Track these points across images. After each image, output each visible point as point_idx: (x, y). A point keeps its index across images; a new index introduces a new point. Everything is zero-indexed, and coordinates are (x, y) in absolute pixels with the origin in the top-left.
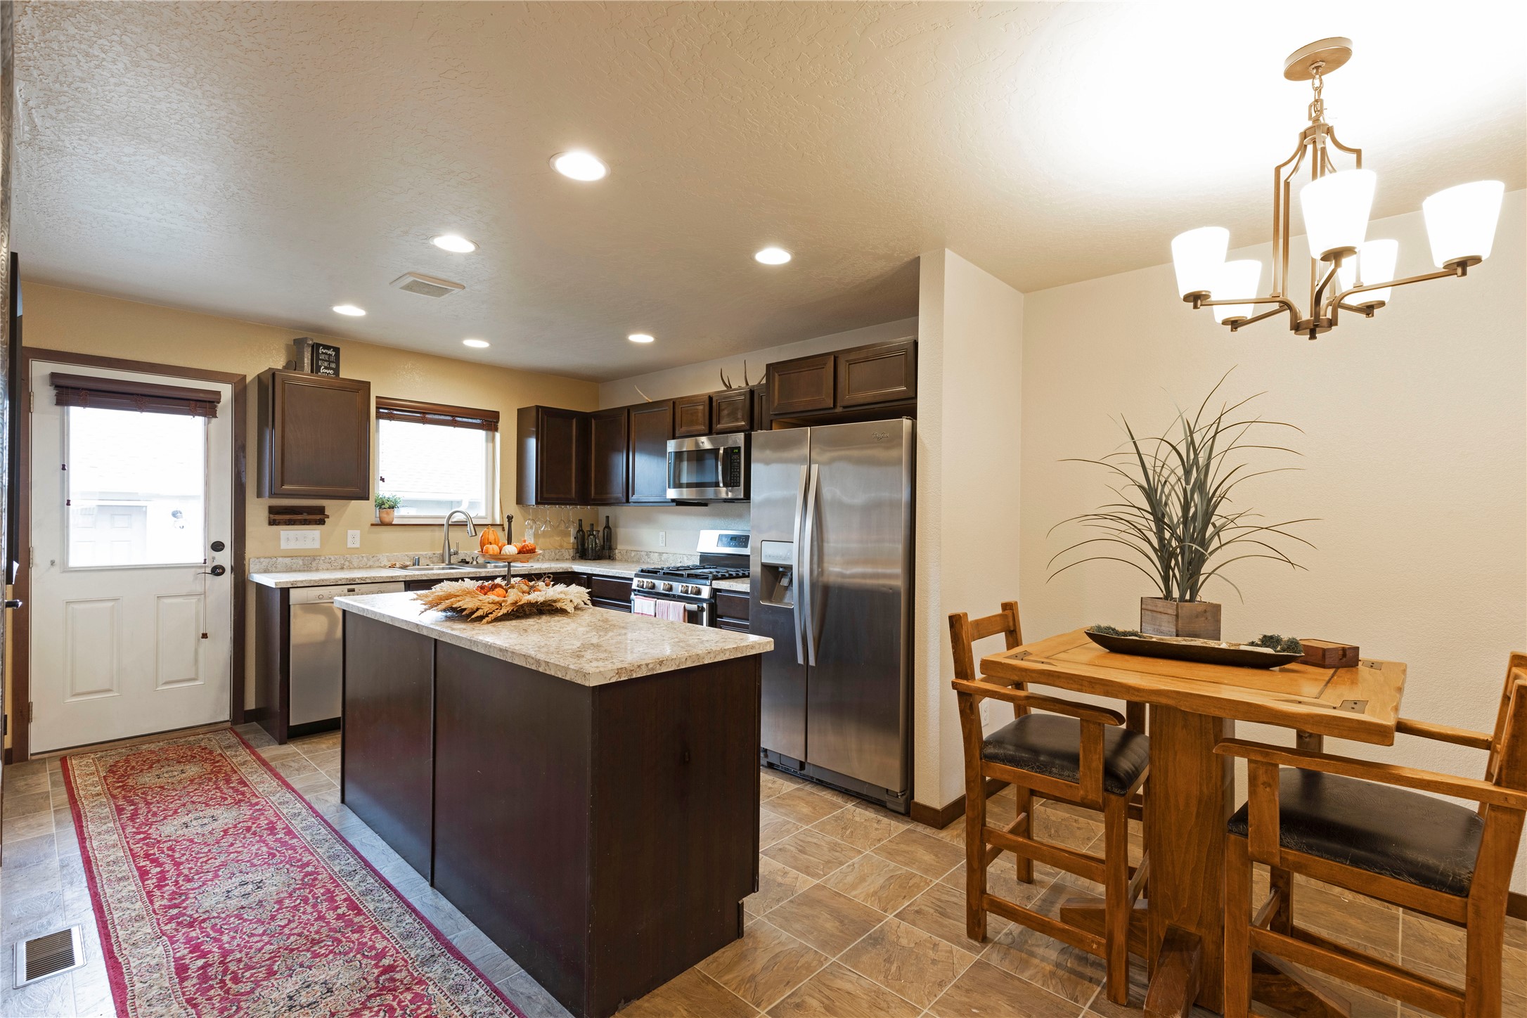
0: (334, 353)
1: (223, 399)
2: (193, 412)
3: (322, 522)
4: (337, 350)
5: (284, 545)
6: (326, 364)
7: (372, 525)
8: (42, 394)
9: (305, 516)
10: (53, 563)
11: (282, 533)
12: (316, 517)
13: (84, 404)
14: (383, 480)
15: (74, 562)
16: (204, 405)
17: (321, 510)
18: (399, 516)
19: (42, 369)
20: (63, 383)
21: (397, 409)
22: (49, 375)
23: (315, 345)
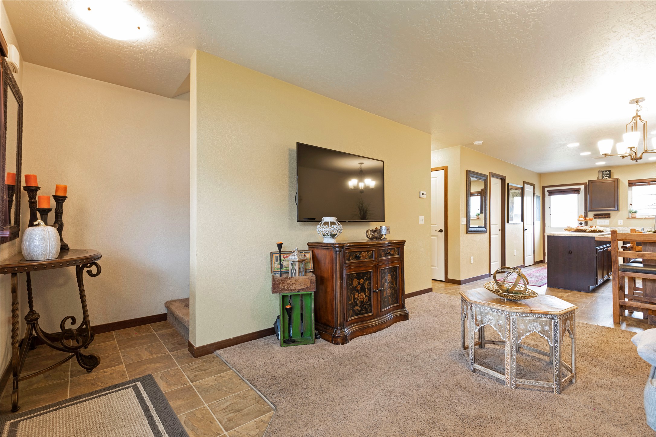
0: (608, 172)
1: (581, 190)
2: (574, 193)
3: (610, 217)
4: (610, 171)
5: (598, 224)
6: (606, 176)
7: (627, 218)
8: (547, 194)
9: (603, 216)
10: (549, 226)
11: (598, 220)
12: (608, 216)
13: (553, 195)
14: (631, 205)
15: (552, 226)
16: (577, 191)
17: (609, 214)
18: (637, 215)
19: (546, 189)
20: (550, 192)
21: (631, 184)
22: (548, 190)
23: (603, 171)
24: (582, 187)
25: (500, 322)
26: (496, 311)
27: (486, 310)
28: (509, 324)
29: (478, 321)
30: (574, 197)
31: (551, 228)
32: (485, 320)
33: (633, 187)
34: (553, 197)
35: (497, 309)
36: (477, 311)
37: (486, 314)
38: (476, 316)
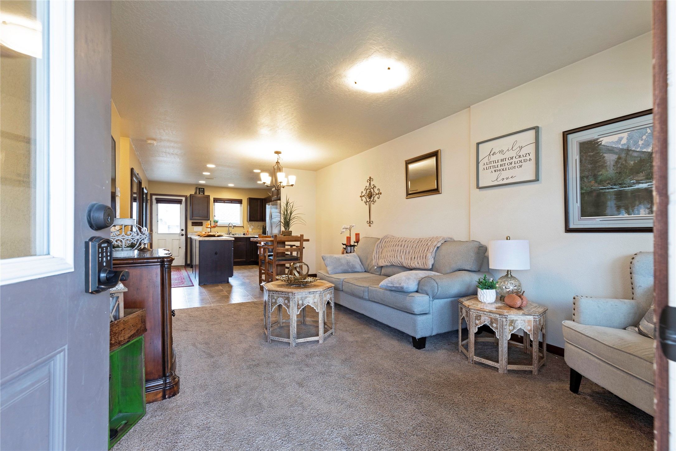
1: (183, 201)
2: (178, 204)
3: (202, 225)
4: (204, 189)
5: (194, 230)
6: (202, 192)
8: (154, 201)
9: (199, 224)
10: (156, 232)
11: (194, 227)
13: (161, 203)
15: (159, 232)
16: (179, 202)
17: (202, 223)
18: (218, 224)
19: (154, 197)
20: (158, 199)
21: (216, 200)
22: (156, 198)
23: (200, 188)
24: (184, 199)
25: (316, 300)
26: (313, 293)
27: (306, 294)
28: (321, 300)
29: (300, 305)
30: (177, 207)
31: (158, 234)
32: (305, 302)
33: (215, 203)
34: (160, 205)
35: (313, 292)
36: (299, 298)
37: (306, 298)
38: (298, 302)
